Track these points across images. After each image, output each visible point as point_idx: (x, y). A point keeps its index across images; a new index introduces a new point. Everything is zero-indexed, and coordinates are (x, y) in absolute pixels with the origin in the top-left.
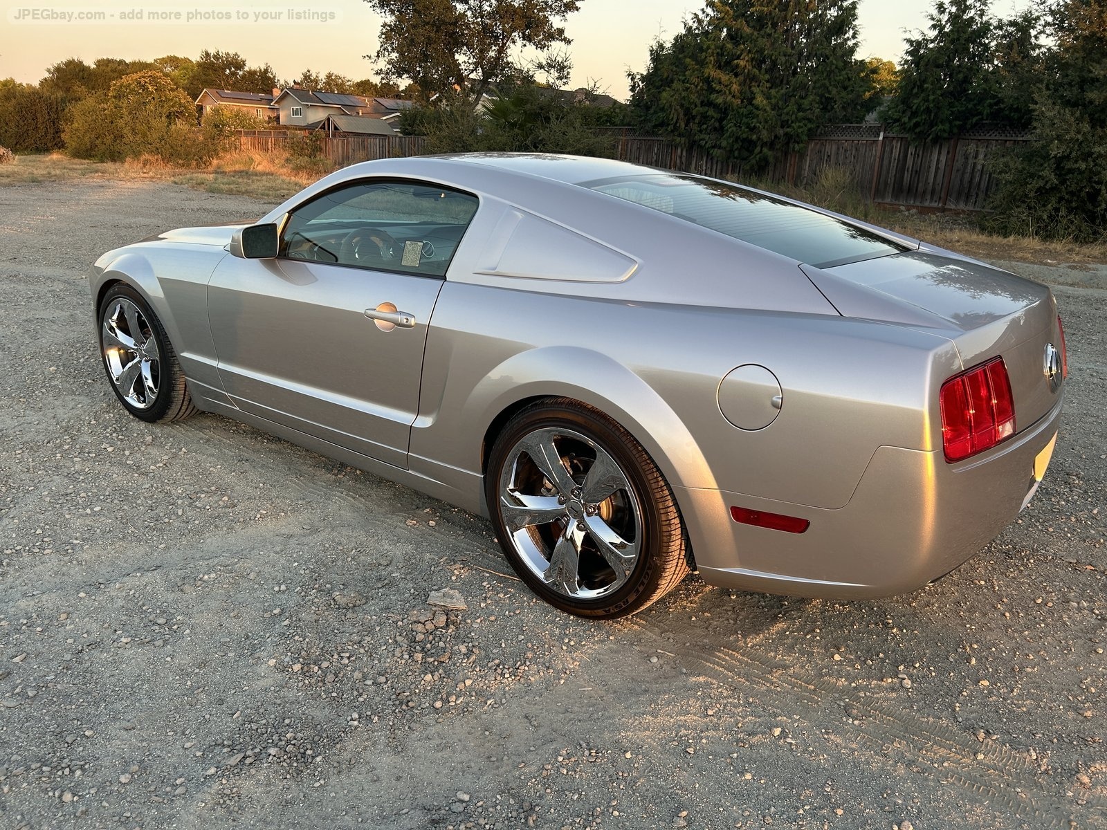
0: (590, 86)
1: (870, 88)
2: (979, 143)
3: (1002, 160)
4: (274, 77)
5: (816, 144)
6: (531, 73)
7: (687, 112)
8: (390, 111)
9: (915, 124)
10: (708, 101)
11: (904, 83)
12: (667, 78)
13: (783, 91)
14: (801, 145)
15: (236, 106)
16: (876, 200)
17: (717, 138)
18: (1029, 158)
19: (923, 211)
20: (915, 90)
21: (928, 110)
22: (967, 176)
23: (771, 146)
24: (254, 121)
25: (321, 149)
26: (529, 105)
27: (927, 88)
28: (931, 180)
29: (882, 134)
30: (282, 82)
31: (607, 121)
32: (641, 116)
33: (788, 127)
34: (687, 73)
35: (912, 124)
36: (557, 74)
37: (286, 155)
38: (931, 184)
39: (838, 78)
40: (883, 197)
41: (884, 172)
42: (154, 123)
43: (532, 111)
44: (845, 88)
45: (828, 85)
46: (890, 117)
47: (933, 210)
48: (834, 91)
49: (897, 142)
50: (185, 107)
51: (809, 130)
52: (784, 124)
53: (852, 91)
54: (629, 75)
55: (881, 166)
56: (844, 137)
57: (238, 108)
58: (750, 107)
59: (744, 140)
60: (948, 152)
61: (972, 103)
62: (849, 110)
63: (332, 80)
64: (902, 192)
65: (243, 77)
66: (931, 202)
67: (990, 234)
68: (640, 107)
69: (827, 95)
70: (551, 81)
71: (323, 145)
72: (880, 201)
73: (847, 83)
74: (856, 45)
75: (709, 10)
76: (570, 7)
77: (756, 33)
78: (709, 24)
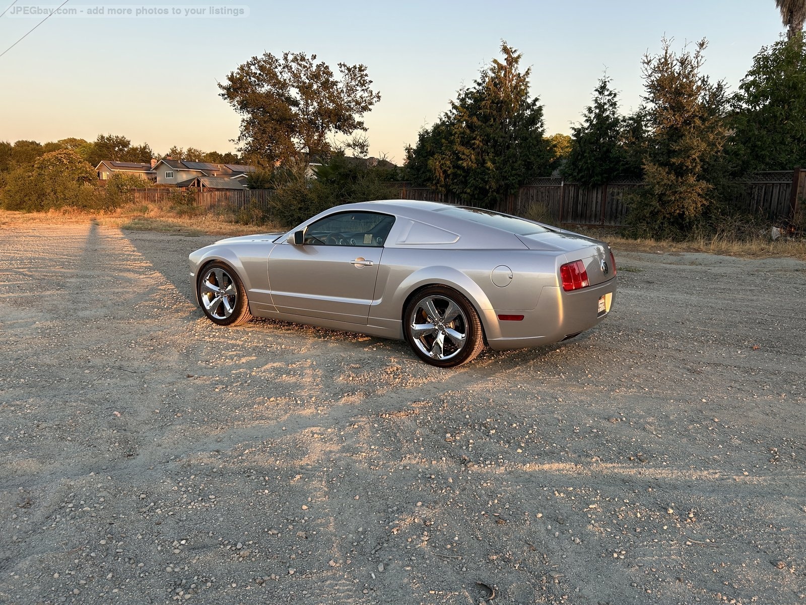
0: (381, 157)
1: (554, 156)
2: (619, 187)
3: (629, 196)
4: (151, 152)
5: (524, 189)
6: (342, 150)
7: (445, 172)
8: (236, 173)
9: (581, 176)
10: (457, 165)
11: (572, 154)
12: (430, 151)
13: (502, 158)
14: (515, 190)
15: (130, 172)
16: (562, 222)
17: (463, 187)
18: (644, 195)
19: (590, 228)
20: (580, 157)
21: (588, 169)
22: (614, 206)
23: (498, 191)
24: (144, 182)
25: (195, 199)
26: (343, 169)
27: (586, 156)
28: (594, 209)
29: (562, 182)
30: (156, 155)
31: (391, 178)
32: (414, 175)
33: (506, 180)
34: (442, 148)
35: (579, 177)
36: (360, 150)
37: (170, 204)
38: (594, 211)
39: (534, 151)
40: (567, 219)
41: (566, 205)
42: (69, 185)
43: (345, 173)
44: (539, 156)
45: (528, 154)
46: (566, 173)
47: (594, 226)
48: (532, 158)
49: (572, 187)
50: (90, 174)
51: (519, 181)
52: (505, 178)
53: (543, 158)
54: (406, 149)
55: (564, 201)
56: (540, 185)
57: (132, 173)
58: (482, 168)
59: (480, 188)
60: (602, 193)
61: (613, 164)
62: (542, 169)
63: (192, 153)
64: (578, 217)
65: (128, 152)
66: (595, 222)
67: (627, 239)
68: (413, 169)
69: (528, 160)
70: (356, 154)
71: (196, 197)
72: (565, 222)
73: (539, 153)
74: (543, 131)
75: (454, 111)
76: (365, 109)
77: (484, 124)
78: (455, 119)
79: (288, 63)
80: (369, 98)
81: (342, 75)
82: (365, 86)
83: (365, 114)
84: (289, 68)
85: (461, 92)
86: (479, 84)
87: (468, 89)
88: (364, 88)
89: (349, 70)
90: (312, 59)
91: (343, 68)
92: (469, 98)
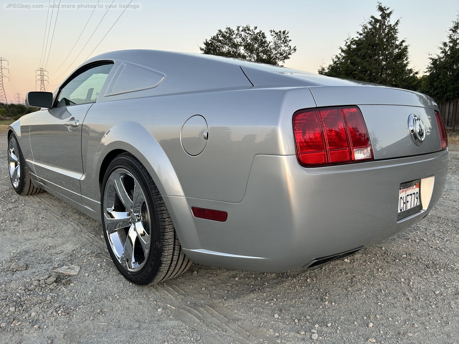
1: (415, 80)
11: (430, 76)
20: (436, 79)
21: (442, 87)
27: (441, 77)
28: (447, 117)
38: (447, 119)
60: (454, 105)
74: (408, 63)
75: (343, 54)
76: (286, 57)
77: (362, 61)
78: (343, 59)
79: (240, 32)
80: (288, 51)
81: (272, 37)
82: (287, 44)
83: (286, 60)
84: (241, 36)
85: (348, 41)
86: (361, 34)
87: (352, 39)
88: (286, 44)
89: (276, 34)
90: (254, 29)
91: (273, 33)
92: (354, 45)
